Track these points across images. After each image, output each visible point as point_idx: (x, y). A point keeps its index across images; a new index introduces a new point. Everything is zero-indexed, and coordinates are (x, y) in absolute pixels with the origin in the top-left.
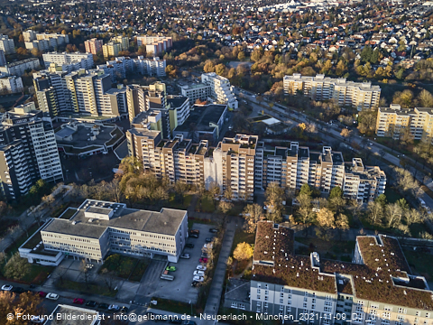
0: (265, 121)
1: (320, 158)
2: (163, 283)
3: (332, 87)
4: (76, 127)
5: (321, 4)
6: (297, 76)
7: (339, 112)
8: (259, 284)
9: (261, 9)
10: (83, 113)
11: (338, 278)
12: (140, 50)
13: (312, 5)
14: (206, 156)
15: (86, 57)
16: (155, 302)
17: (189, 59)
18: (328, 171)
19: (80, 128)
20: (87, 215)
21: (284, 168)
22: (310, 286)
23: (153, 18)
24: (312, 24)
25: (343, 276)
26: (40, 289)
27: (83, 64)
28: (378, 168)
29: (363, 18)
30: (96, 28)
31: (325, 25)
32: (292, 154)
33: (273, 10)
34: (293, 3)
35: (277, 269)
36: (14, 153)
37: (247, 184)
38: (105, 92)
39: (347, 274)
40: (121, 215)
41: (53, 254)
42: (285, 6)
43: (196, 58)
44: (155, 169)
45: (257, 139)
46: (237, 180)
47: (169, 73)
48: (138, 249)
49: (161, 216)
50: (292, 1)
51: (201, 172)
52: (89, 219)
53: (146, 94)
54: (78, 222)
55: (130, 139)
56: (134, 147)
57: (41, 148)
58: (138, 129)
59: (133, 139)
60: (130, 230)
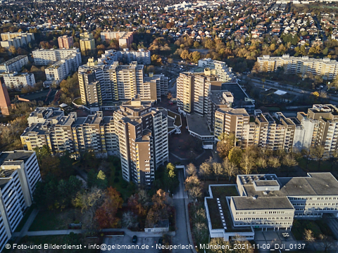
3: (300, 63)
5: (207, 4)
9: (166, 8)
12: (111, 43)
13: (200, 5)
14: (296, 126)
24: (217, 18)
29: (250, 13)
31: (228, 19)
33: (176, 9)
38: (145, 80)
42: (182, 5)
43: (166, 47)
44: (248, 141)
45: (333, 106)
46: (330, 141)
47: (156, 61)
48: (311, 211)
49: (315, 179)
50: (184, 2)
51: (291, 139)
52: (262, 192)
53: (206, 78)
54: (256, 197)
55: (222, 118)
56: (225, 124)
57: (158, 135)
58: (222, 109)
59: (225, 117)
60: (307, 197)
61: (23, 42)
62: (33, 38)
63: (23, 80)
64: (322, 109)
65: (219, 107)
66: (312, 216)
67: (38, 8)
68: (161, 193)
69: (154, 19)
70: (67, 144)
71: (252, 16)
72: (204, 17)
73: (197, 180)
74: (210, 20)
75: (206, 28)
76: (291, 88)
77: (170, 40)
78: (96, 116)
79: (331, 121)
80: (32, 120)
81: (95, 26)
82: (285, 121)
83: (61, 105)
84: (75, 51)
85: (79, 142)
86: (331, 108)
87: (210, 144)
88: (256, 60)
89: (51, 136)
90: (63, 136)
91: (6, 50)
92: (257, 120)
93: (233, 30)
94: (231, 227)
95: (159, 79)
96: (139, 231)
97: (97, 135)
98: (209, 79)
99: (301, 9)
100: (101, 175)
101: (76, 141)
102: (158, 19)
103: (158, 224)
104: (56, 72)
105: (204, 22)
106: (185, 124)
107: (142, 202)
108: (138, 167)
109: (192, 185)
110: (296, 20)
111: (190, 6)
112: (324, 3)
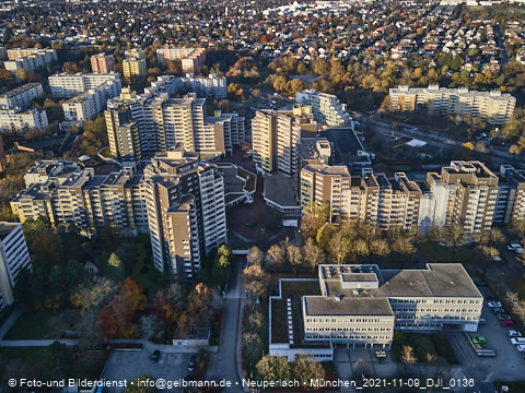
0: (409, 144)
2: (488, 361)
3: (454, 99)
5: (330, 6)
6: (406, 88)
9: (266, 13)
12: (171, 66)
13: (320, 7)
14: (423, 192)
16: (506, 389)
17: (246, 75)
21: (512, 197)
29: (395, 20)
31: (359, 30)
32: (523, 180)
33: (281, 13)
37: (484, 221)
38: (206, 121)
40: (387, 280)
43: (254, 72)
44: (349, 216)
45: (481, 164)
46: (473, 218)
47: (235, 92)
48: (425, 321)
49: (435, 273)
50: (296, 3)
51: (415, 213)
52: (351, 290)
53: (293, 120)
54: (341, 297)
55: (311, 180)
56: (314, 189)
57: (209, 203)
58: (312, 166)
59: (314, 179)
60: (418, 298)
61: (39, 62)
62: (55, 57)
63: (29, 119)
64: (463, 168)
65: (307, 163)
66: (426, 328)
67: (71, 11)
68: (202, 289)
69: (243, 29)
70: (77, 215)
71: (398, 25)
72: (321, 26)
73: (260, 271)
74: (330, 31)
75: (322, 43)
76: (436, 137)
77: (262, 62)
78: (122, 174)
79: (473, 186)
80: (31, 179)
81: (153, 39)
82: (407, 186)
83: (81, 158)
84: (113, 77)
85: (94, 212)
86: (477, 166)
87: (294, 218)
88: (388, 94)
89: (53, 202)
90: (70, 203)
91: (12, 74)
92: (363, 183)
93: (364, 47)
94: (300, 341)
95: (229, 120)
96: (165, 343)
97: (121, 201)
98: (298, 121)
99: (476, 14)
100: (114, 260)
101: (90, 211)
102: (250, 30)
103: (192, 335)
104: (78, 108)
105: (321, 35)
106: (260, 188)
107: (171, 302)
108: (173, 249)
109: (252, 278)
110: (465, 31)
111: (303, 9)
112: (516, 4)
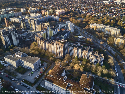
0: (79, 37)
1: (85, 49)
2: (28, 76)
4: (28, 33)
7: (103, 36)
8: (47, 81)
10: (32, 29)
11: (69, 84)
14: (52, 44)
15: (40, 15)
16: (23, 80)
17: (67, 17)
18: (86, 53)
19: (30, 33)
20: (16, 55)
21: (73, 51)
22: (59, 85)
23: (64, 5)
24: (113, 8)
25: (70, 84)
26: (1, 71)
27: (38, 17)
28: (103, 55)
30: (48, 7)
31: (117, 8)
32: (76, 47)
34: (110, 1)
35: (53, 78)
36: (6, 38)
37: (61, 54)
38: (37, 24)
39: (72, 84)
40: (24, 57)
41: (6, 63)
42: (106, 2)
46: (59, 52)
51: (51, 49)
54: (13, 57)
57: (14, 37)
60: (24, 61)
64: (61, 41)
86: (65, 41)
